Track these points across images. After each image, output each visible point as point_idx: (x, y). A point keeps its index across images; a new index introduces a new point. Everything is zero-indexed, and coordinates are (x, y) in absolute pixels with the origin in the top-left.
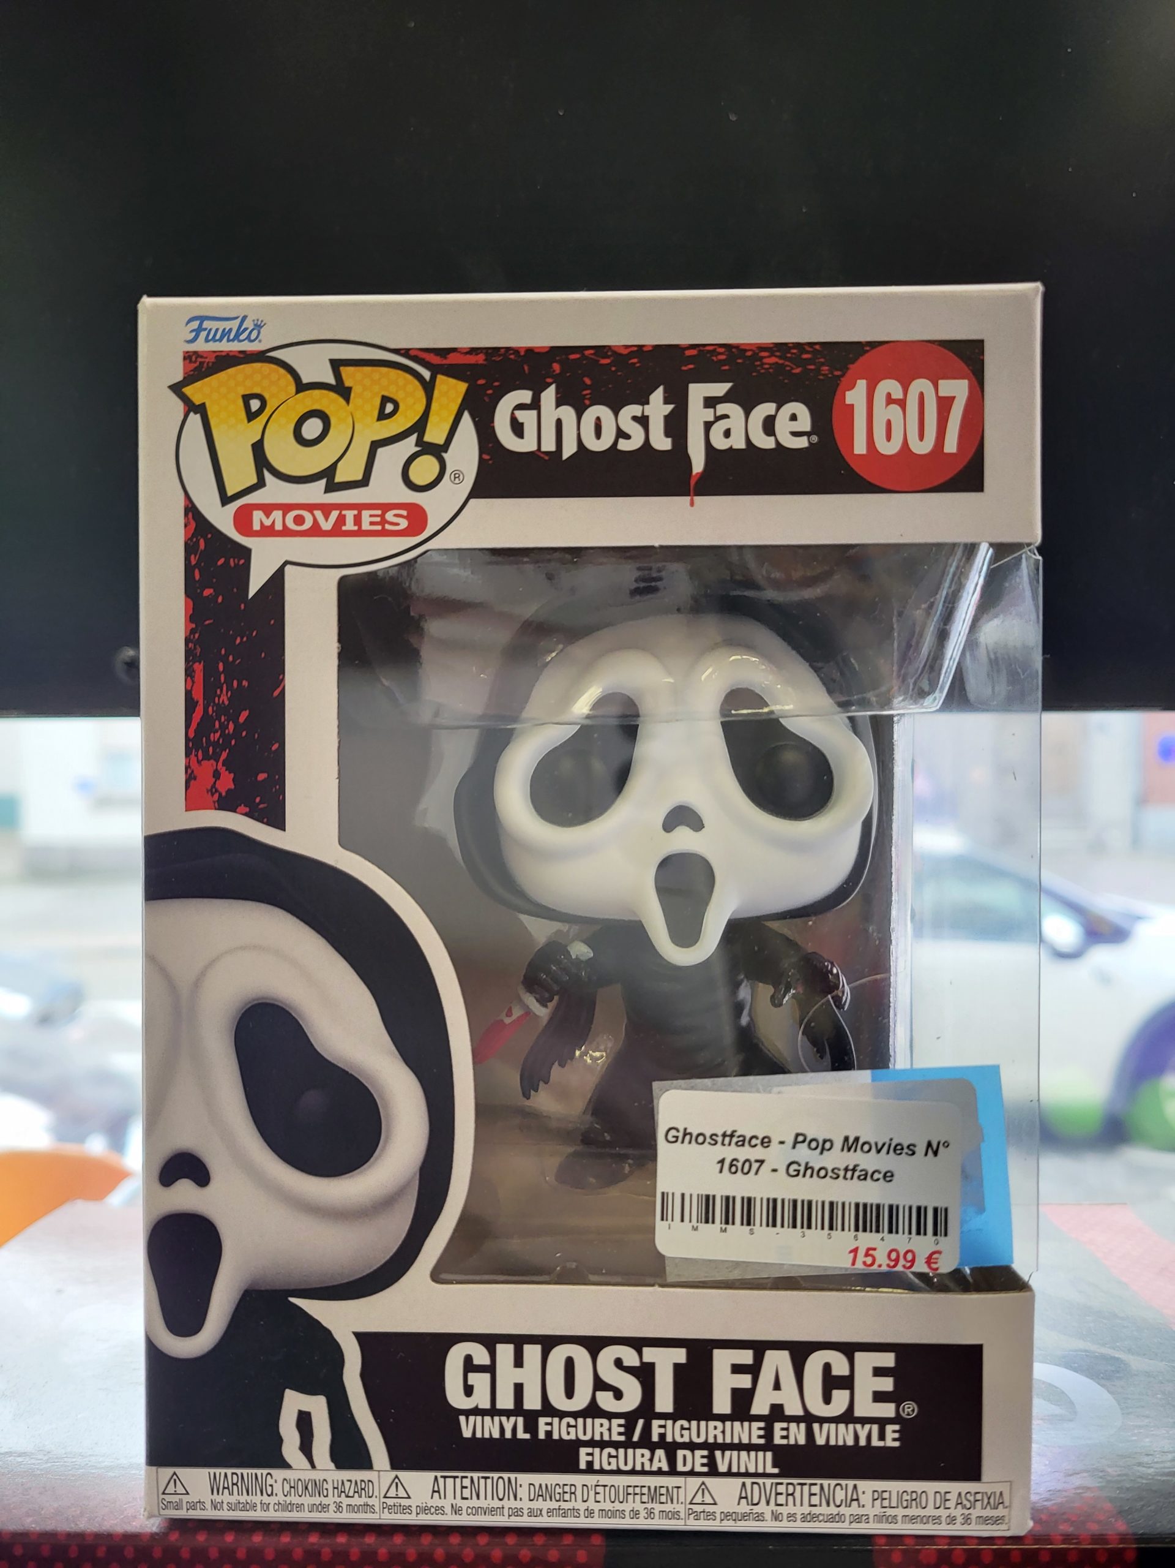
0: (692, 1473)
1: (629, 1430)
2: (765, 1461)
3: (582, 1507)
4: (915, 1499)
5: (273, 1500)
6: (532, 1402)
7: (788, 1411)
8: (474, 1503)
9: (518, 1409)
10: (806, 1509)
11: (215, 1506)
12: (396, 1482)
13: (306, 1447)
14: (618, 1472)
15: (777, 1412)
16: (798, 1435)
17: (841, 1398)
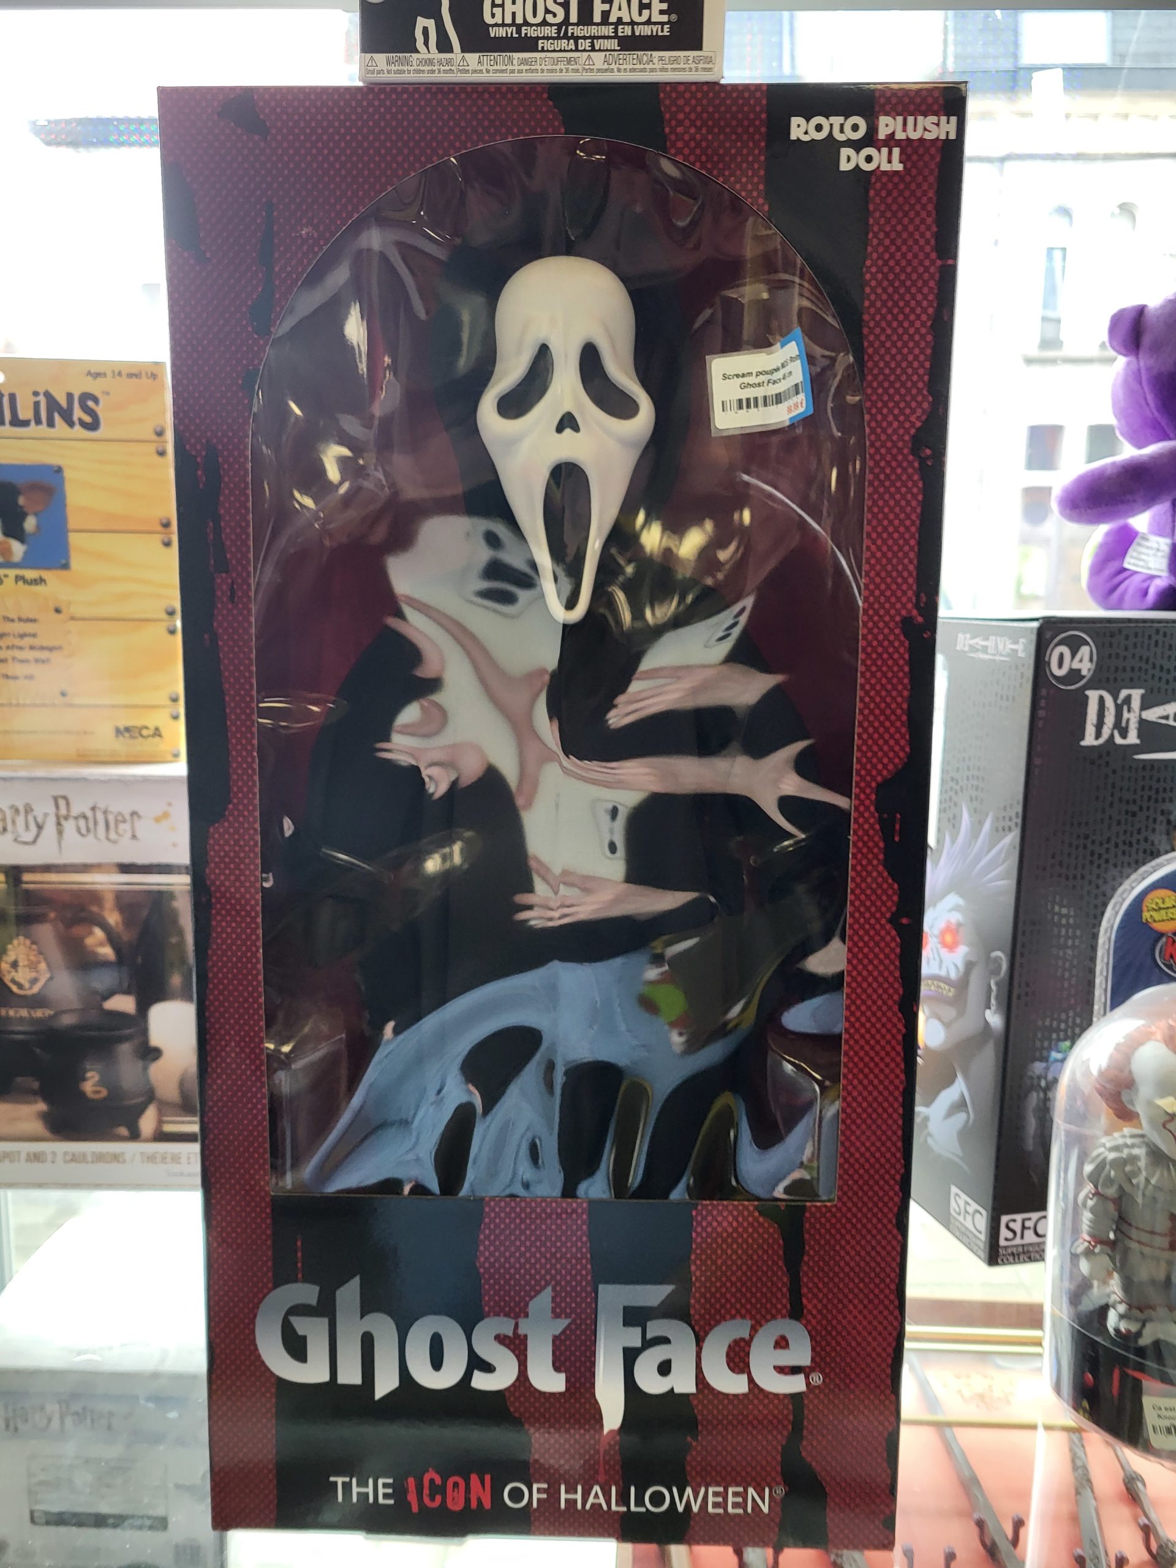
0: (585, 50)
1: (559, 32)
2: (614, 44)
3: (539, 68)
4: (676, 60)
5: (412, 68)
6: (519, 20)
7: (625, 20)
8: (495, 67)
9: (514, 24)
10: (631, 66)
11: (389, 72)
12: (463, 58)
13: (426, 43)
14: (554, 51)
15: (620, 21)
16: (628, 31)
17: (646, 13)
